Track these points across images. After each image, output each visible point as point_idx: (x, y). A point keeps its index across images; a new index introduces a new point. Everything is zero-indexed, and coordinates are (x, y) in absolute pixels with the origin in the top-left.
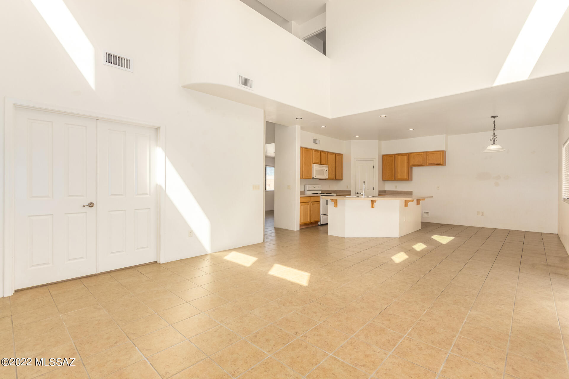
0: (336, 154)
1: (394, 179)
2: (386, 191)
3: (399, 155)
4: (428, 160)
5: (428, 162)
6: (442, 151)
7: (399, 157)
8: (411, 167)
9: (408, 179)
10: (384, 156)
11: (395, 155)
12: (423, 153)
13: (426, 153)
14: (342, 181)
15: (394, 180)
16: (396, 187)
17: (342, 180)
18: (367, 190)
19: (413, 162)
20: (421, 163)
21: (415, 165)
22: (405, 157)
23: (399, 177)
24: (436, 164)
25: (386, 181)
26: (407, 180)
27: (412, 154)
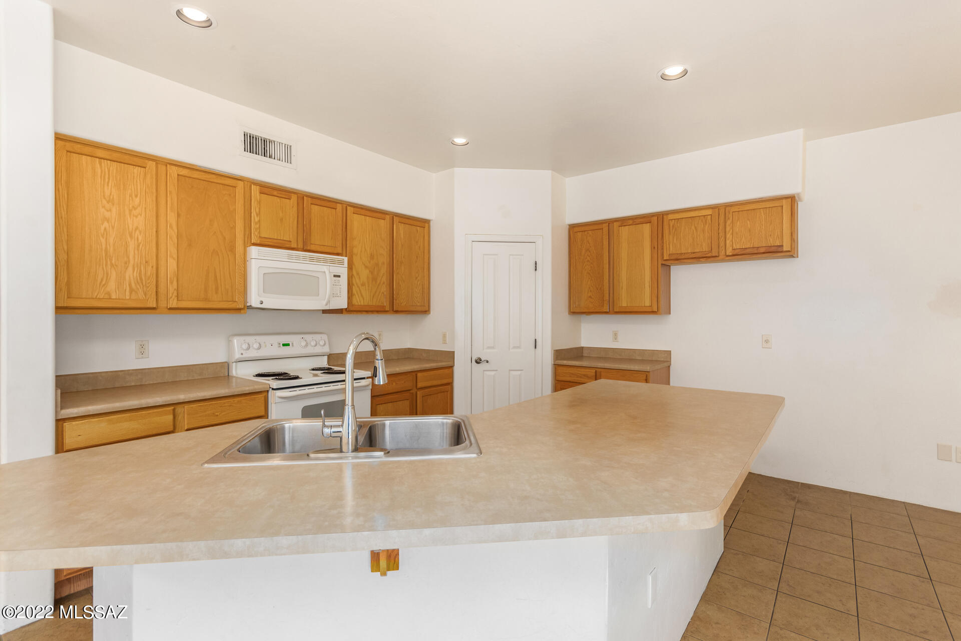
0: (395, 217)
1: (606, 309)
2: (582, 348)
3: (624, 221)
4: (729, 236)
5: (732, 243)
6: (786, 198)
7: (625, 232)
8: (667, 267)
9: (655, 310)
10: (574, 229)
11: (610, 222)
12: (709, 212)
13: (722, 211)
14: (430, 315)
15: (606, 313)
16: (615, 335)
17: (426, 311)
18: (514, 347)
19: (671, 247)
20: (705, 248)
21: (680, 259)
22: (647, 228)
23: (624, 303)
24: (762, 250)
25: (584, 317)
26: (653, 312)
27: (671, 217)
